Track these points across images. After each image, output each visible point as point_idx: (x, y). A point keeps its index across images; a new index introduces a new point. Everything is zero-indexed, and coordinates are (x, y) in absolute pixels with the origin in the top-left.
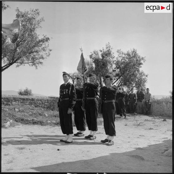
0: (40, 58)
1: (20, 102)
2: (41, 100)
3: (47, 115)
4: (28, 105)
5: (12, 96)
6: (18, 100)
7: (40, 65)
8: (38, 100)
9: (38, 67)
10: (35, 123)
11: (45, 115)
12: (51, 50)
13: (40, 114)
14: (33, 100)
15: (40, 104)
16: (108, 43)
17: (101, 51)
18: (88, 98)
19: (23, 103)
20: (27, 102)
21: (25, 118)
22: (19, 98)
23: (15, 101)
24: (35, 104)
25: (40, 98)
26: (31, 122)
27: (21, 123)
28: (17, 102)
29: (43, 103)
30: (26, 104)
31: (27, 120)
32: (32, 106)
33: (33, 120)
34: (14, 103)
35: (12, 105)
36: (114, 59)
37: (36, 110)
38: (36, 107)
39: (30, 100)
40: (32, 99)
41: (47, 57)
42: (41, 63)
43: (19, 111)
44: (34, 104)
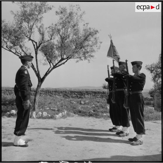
1: (92, 95)
4: (100, 98)
5: (85, 89)
6: (90, 94)
19: (95, 96)
20: (98, 95)
22: (91, 92)
23: (87, 95)
26: (88, 114)
27: (79, 115)
28: (89, 95)
30: (97, 97)
32: (104, 99)
33: (90, 112)
34: (86, 96)
35: (85, 98)
39: (101, 93)
40: (103, 92)
43: (85, 104)
44: (105, 97)
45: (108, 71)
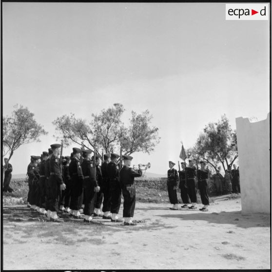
0: (152, 145)
2: (154, 182)
3: (160, 195)
4: (142, 187)
7: (152, 151)
8: (151, 181)
9: (150, 153)
10: (150, 201)
11: (159, 195)
12: (160, 138)
13: (154, 195)
14: (146, 181)
15: (153, 185)
16: (223, 115)
17: (216, 124)
18: (189, 179)
20: (140, 184)
21: (142, 198)
24: (149, 185)
25: (153, 180)
29: (156, 185)
30: (140, 186)
31: (144, 200)
32: (146, 187)
33: (148, 199)
36: (232, 132)
37: (150, 191)
38: (149, 188)
39: (143, 181)
41: (158, 144)
42: (153, 149)
45: (179, 165)
